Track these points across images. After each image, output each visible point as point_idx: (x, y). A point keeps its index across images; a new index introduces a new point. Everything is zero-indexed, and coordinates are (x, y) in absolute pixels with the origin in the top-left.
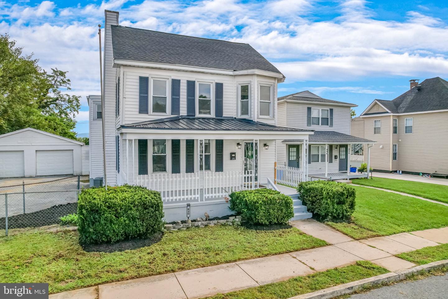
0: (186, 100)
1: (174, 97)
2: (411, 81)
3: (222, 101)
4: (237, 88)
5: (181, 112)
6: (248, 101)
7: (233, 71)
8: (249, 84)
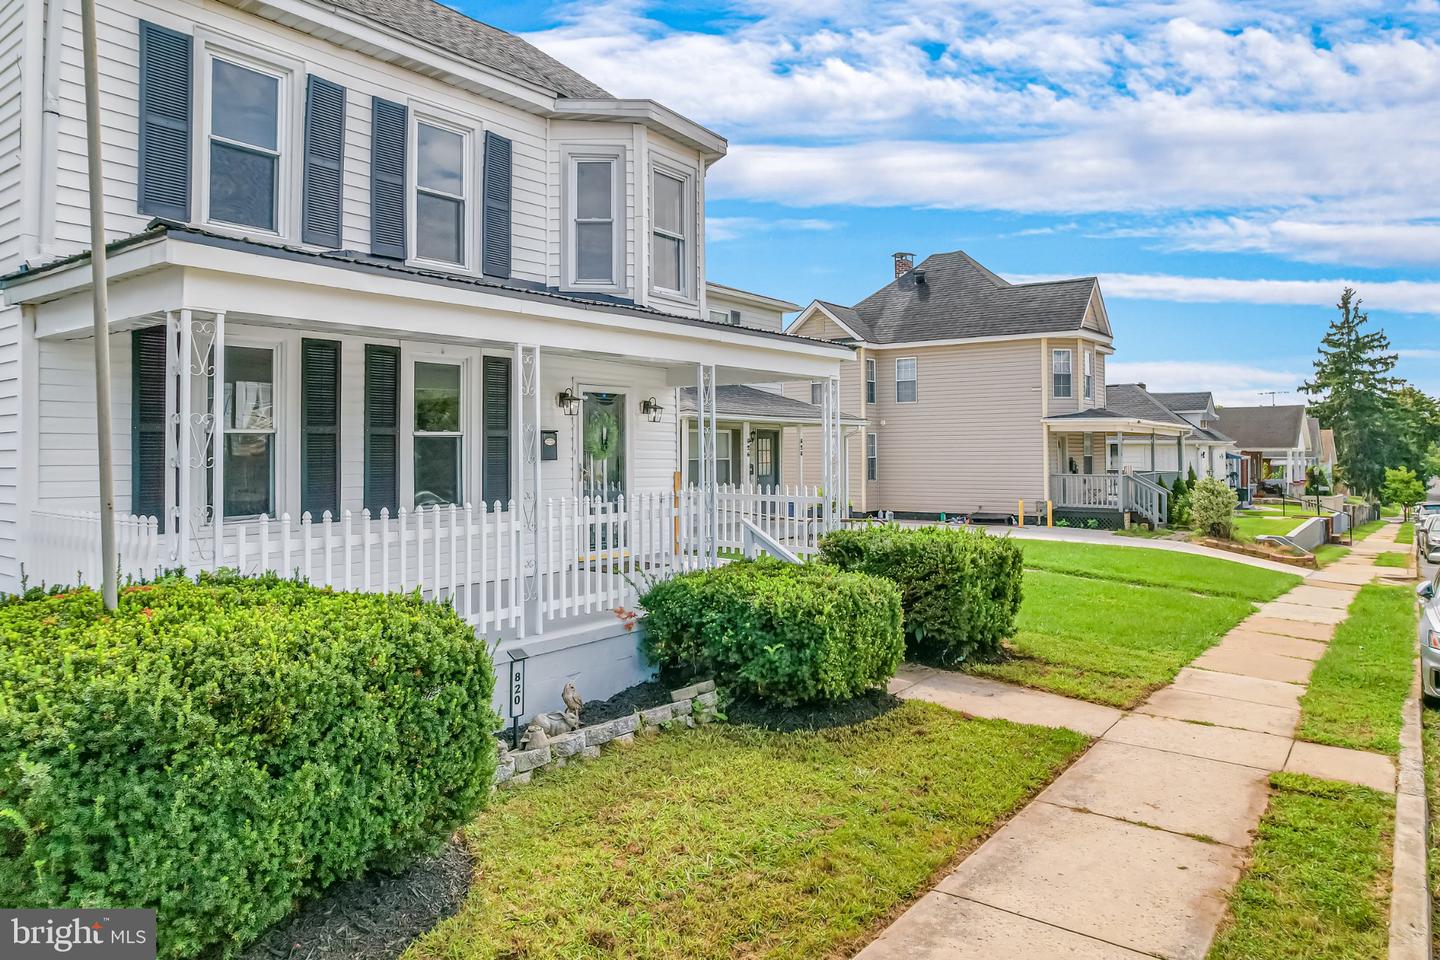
0: (366, 184)
1: (318, 161)
2: (895, 256)
3: (508, 212)
4: (565, 170)
5: (346, 234)
6: (611, 223)
7: (555, 95)
8: (616, 157)
